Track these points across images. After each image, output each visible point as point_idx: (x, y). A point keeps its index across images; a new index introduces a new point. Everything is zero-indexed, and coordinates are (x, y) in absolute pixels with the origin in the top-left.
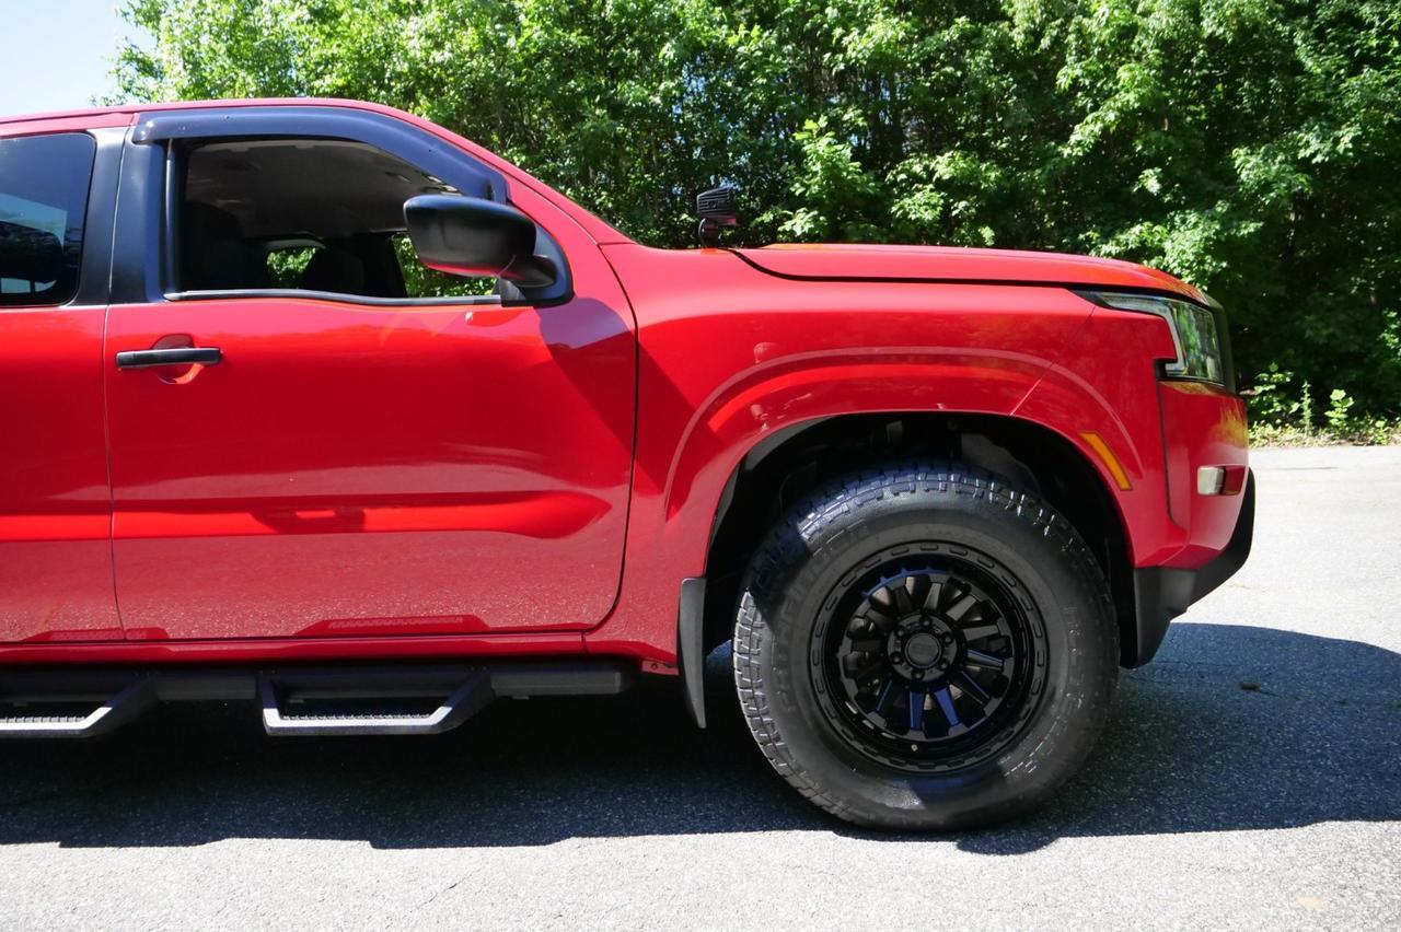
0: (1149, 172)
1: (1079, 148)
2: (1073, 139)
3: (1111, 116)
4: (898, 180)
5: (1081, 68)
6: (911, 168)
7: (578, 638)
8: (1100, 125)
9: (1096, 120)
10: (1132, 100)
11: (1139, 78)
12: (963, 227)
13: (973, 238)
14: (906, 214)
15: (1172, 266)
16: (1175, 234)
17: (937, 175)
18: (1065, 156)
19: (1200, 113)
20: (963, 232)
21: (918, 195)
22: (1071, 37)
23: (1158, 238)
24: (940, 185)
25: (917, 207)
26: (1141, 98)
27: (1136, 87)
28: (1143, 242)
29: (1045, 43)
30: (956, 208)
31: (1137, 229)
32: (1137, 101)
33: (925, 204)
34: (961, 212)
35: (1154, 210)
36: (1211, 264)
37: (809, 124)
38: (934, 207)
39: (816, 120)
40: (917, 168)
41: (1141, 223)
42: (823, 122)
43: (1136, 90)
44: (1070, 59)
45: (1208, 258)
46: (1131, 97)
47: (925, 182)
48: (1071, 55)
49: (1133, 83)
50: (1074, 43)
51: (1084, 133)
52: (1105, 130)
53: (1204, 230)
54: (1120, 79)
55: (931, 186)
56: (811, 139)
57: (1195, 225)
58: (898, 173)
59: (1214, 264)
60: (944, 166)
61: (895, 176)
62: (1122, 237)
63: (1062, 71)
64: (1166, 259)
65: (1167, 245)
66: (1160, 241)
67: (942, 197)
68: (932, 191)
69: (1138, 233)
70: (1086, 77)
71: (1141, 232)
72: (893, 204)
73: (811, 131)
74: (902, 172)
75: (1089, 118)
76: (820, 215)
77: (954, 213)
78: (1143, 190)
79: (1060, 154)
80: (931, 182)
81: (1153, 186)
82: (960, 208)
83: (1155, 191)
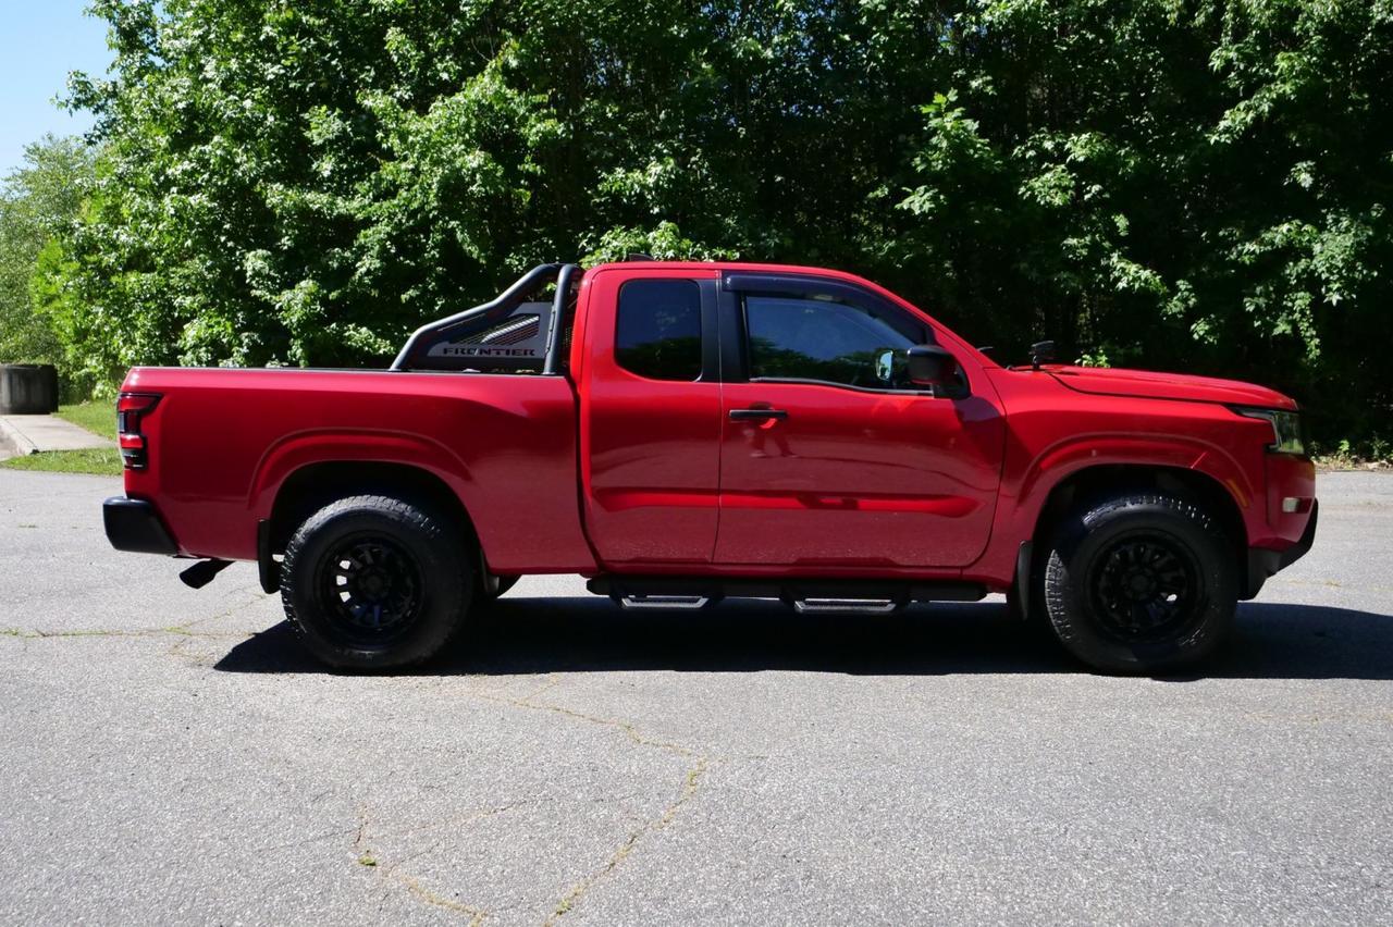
0: (1302, 165)
1: (1227, 135)
2: (1222, 124)
3: (1265, 107)
4: (1027, 156)
5: (1238, 50)
6: (1042, 143)
7: (958, 571)
8: (1252, 114)
9: (1248, 109)
10: (1289, 92)
11: (1297, 68)
12: (1094, 213)
13: (1105, 226)
14: (1033, 197)
15: (1320, 270)
16: (1325, 236)
17: (1072, 156)
18: (1212, 142)
19: (1363, 102)
20: (1094, 218)
21: (1048, 175)
22: (1228, 16)
23: (1307, 238)
24: (1073, 166)
25: (1046, 189)
26: (1298, 91)
27: (1295, 77)
28: (1290, 242)
29: (1200, 19)
30: (1089, 192)
31: (1285, 228)
32: (1293, 93)
33: (1055, 186)
34: (1094, 196)
35: (1306, 208)
36: (1361, 272)
37: (939, 98)
38: (1065, 189)
39: (945, 93)
40: (1048, 145)
41: (1289, 221)
42: (952, 96)
43: (1293, 80)
44: (1225, 40)
45: (1359, 266)
46: (1288, 88)
47: (1057, 161)
48: (1226, 35)
49: (1291, 72)
50: (1231, 23)
51: (1235, 119)
52: (1258, 119)
53: (1355, 235)
54: (1277, 67)
55: (1063, 166)
56: (939, 114)
57: (1347, 230)
58: (1027, 149)
59: (1365, 272)
60: (1080, 147)
61: (1024, 153)
62: (1267, 236)
63: (1216, 52)
64: (1315, 262)
65: (1317, 248)
66: (1309, 241)
67: (1073, 178)
68: (1063, 171)
69: (1285, 231)
70: (1242, 61)
71: (1289, 230)
72: (1019, 185)
73: (940, 105)
74: (1032, 148)
75: (1242, 105)
76: (939, 193)
77: (1087, 197)
78: (1296, 185)
79: (1206, 141)
80: (1063, 162)
81: (1306, 180)
82: (1093, 191)
83: (1307, 186)
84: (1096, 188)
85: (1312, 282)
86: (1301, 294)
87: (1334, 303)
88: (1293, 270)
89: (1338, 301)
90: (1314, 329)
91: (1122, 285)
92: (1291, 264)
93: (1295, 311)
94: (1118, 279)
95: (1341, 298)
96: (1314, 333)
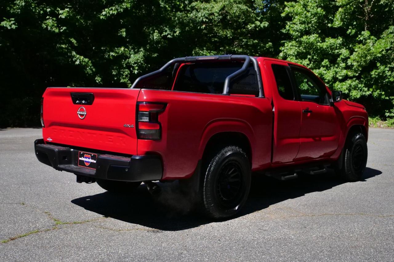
0: (123, 30)
15: (131, 63)
28: (123, 54)
62: (117, 51)
64: (130, 60)
77: (62, 31)
78: (122, 36)
81: (124, 34)
82: (63, 29)
83: (124, 36)
84: (64, 28)
85: (129, 66)
86: (127, 70)
87: (136, 73)
88: (124, 63)
89: (137, 73)
90: (130, 81)
91: (77, 63)
92: (124, 60)
93: (124, 75)
94: (76, 61)
95: (138, 72)
96: (130, 82)
